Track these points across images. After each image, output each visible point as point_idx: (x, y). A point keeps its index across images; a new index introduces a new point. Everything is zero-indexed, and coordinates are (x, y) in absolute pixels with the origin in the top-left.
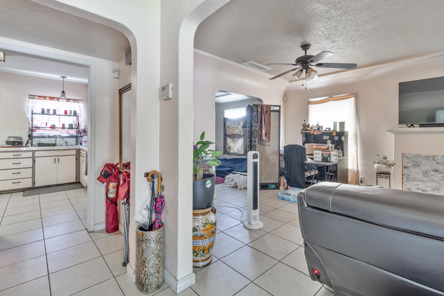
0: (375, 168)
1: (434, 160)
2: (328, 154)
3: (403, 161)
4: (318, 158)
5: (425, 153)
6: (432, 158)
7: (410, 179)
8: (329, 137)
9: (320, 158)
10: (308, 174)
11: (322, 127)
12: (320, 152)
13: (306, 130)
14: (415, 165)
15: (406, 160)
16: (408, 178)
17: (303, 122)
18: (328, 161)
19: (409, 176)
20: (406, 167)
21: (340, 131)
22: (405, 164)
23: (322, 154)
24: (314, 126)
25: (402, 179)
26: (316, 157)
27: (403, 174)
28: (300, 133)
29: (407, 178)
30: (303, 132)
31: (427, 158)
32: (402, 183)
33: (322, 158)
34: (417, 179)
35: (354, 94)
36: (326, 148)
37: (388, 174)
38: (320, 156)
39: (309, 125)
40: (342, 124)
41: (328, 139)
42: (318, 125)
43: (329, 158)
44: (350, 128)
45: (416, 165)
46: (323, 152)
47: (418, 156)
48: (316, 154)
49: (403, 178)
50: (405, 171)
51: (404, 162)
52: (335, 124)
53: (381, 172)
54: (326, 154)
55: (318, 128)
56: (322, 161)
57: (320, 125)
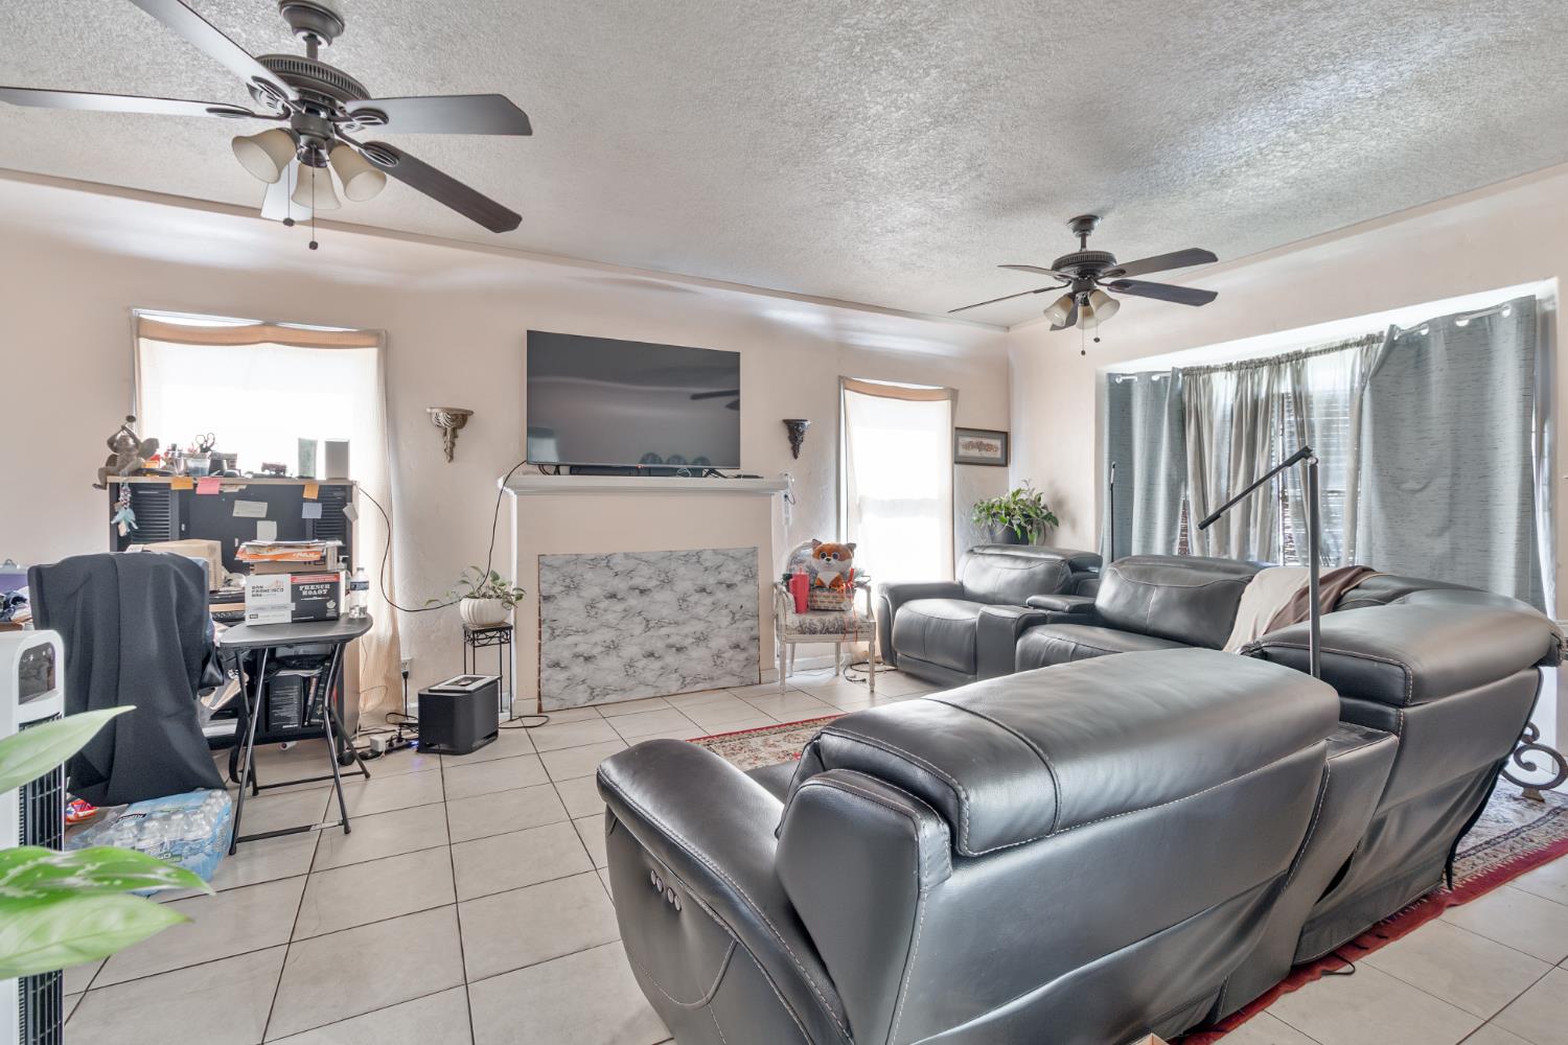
0: (463, 615)
1: (608, 566)
2: (328, 586)
3: (541, 579)
4: (273, 608)
5: (590, 550)
6: (604, 563)
7: (557, 632)
8: (265, 505)
9: (285, 607)
10: (213, 705)
11: (232, 460)
12: (286, 580)
13: (138, 472)
14: (569, 587)
15: (549, 576)
16: (553, 630)
17: (113, 429)
18: (328, 615)
19: (554, 625)
20: (547, 598)
21: (330, 479)
22: (546, 589)
23: (295, 589)
24: (185, 452)
25: (537, 636)
26: (262, 609)
27: (540, 620)
28: (95, 485)
29: (549, 630)
30: (111, 479)
31: (594, 562)
32: (537, 648)
33: (293, 607)
34: (574, 629)
35: (376, 334)
36: (316, 557)
37: (502, 629)
38: (285, 597)
39: (153, 444)
40: (338, 453)
41: (264, 516)
42: (205, 450)
43: (331, 605)
44: (366, 471)
45: (572, 587)
46: (300, 579)
47: (577, 559)
48: (258, 591)
49: (540, 632)
50: (548, 610)
51: (544, 582)
52: (306, 450)
53: (483, 626)
54: (312, 587)
55: (216, 464)
56: (293, 622)
57: (221, 448)
